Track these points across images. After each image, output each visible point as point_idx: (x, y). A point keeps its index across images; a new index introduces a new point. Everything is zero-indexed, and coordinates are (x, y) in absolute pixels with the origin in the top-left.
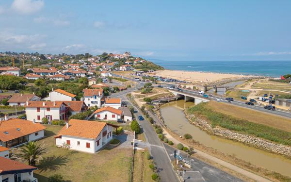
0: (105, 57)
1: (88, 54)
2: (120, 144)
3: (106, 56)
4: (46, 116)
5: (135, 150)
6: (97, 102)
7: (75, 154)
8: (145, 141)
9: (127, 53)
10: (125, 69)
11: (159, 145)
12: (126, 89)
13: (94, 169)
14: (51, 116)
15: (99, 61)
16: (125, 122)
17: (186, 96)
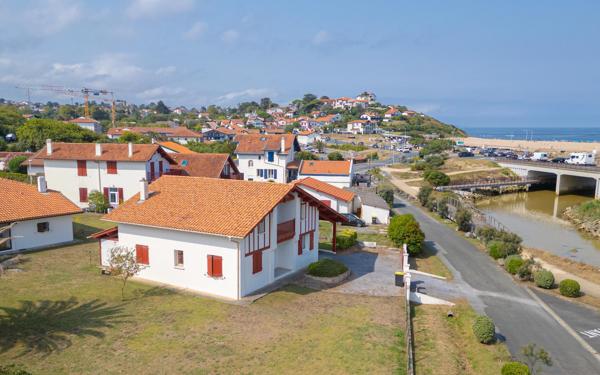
0: (310, 105)
1: (267, 99)
2: (347, 279)
3: (312, 103)
4: (106, 190)
5: (413, 304)
6: (274, 173)
7: (157, 298)
8: (451, 279)
9: (366, 94)
10: (362, 130)
11: (516, 295)
12: (365, 161)
13: (223, 359)
14: (121, 191)
15: (295, 113)
16: (363, 225)
17: (563, 176)
